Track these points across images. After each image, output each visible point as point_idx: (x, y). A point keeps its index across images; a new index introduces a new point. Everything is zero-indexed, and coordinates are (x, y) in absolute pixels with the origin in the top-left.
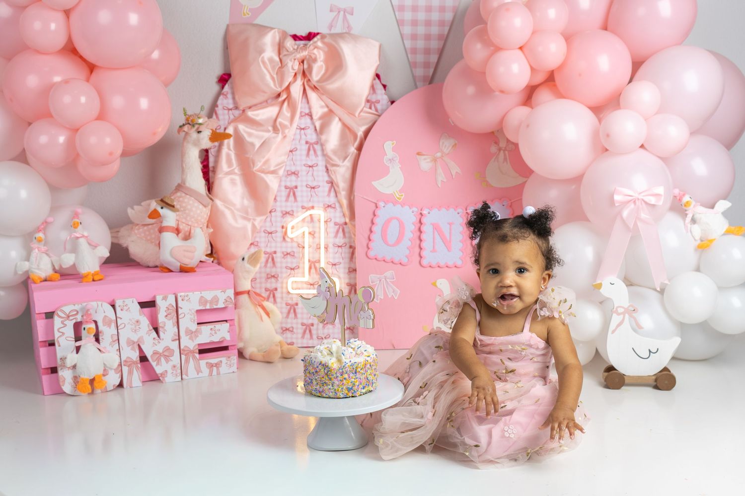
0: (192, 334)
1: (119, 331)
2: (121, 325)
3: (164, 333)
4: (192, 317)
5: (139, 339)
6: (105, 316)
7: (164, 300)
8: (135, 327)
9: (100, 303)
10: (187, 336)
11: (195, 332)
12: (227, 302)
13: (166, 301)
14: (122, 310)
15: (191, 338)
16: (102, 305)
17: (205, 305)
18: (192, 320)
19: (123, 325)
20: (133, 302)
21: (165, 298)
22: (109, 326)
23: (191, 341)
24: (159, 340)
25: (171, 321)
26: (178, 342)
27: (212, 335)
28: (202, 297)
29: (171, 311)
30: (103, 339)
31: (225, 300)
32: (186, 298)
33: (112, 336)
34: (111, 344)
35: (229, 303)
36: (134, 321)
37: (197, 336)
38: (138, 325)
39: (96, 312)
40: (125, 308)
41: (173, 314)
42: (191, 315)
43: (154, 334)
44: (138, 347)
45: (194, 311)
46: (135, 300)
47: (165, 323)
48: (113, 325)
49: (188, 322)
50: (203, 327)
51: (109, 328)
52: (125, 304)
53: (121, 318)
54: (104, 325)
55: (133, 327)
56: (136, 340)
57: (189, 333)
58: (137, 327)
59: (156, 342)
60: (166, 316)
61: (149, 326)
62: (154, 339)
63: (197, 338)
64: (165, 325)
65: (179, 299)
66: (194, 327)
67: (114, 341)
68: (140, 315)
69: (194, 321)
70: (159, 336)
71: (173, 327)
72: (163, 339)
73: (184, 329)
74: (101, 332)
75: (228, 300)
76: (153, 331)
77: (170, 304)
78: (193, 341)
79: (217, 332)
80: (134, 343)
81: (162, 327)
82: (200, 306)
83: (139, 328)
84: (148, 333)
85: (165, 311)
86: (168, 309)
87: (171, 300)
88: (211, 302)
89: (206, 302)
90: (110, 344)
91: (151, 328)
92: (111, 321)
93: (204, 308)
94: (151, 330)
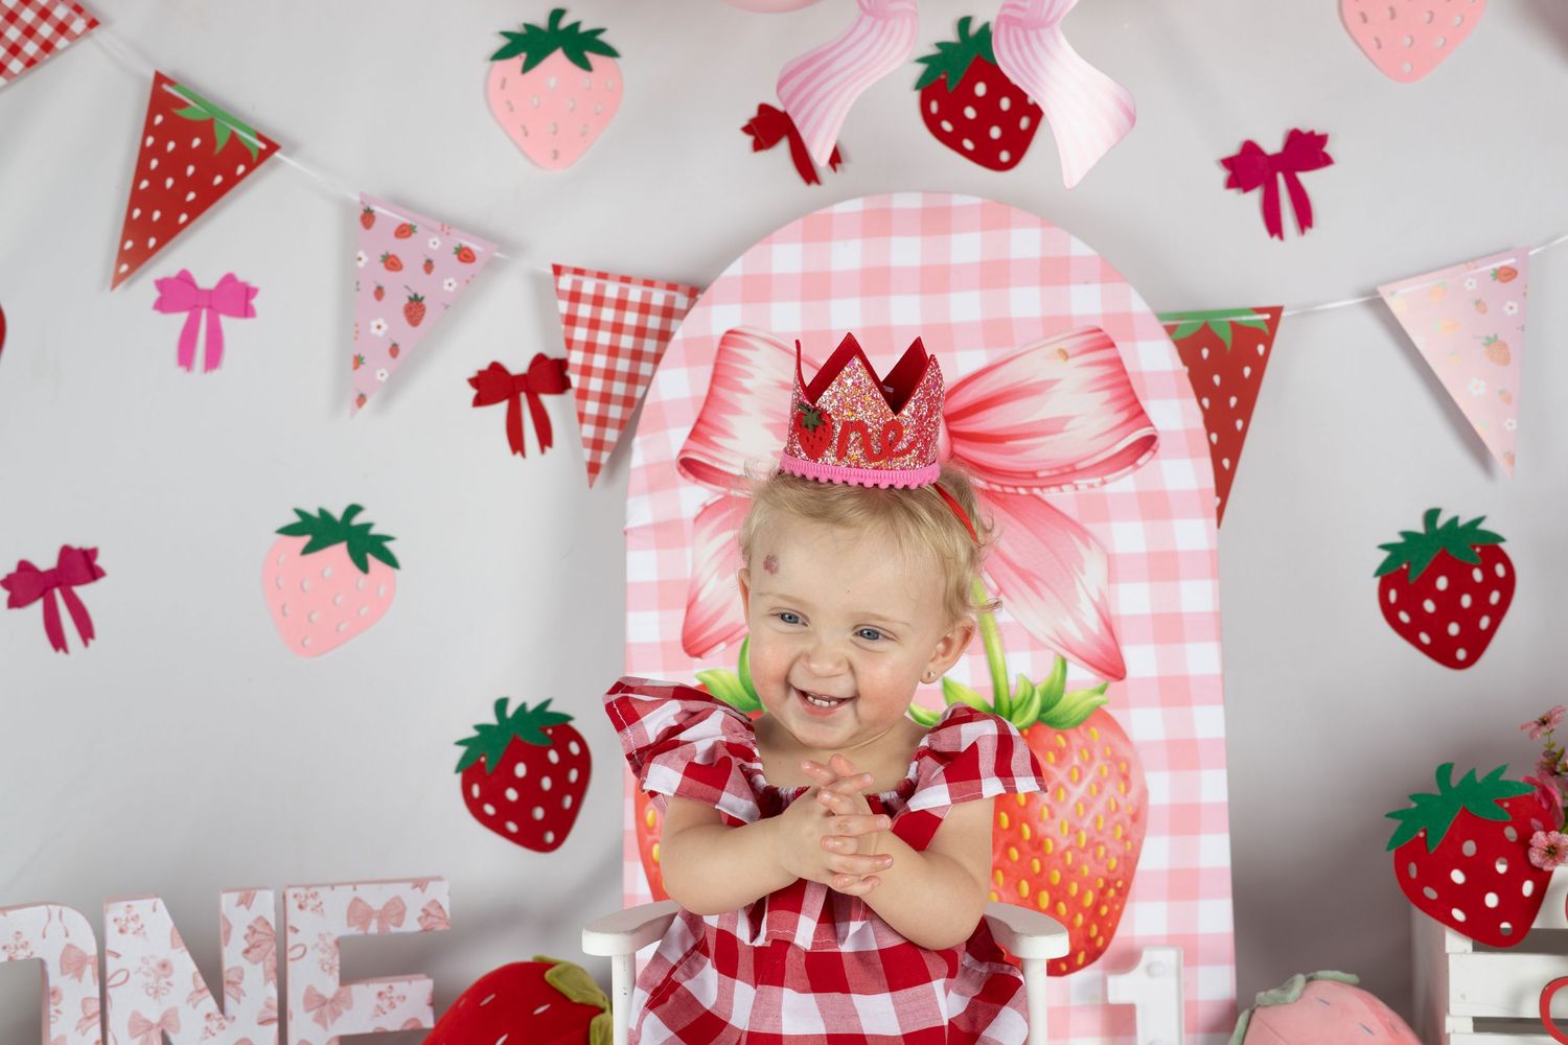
0: (323, 1007)
1: (110, 991)
2: (113, 976)
3: (239, 1001)
4: (327, 956)
5: (164, 1018)
6: (69, 946)
7: (243, 906)
8: (158, 980)
9: (55, 909)
10: (308, 1010)
11: (332, 1000)
12: (430, 919)
13: (248, 908)
14: (121, 931)
15: (320, 1019)
16: (61, 914)
17: (365, 924)
18: (326, 967)
19: (122, 976)
20: (154, 910)
21: (246, 901)
22: (78, 974)
23: (318, 1027)
24: (223, 1021)
25: (260, 965)
26: (274, 1027)
27: (380, 1010)
28: (357, 900)
29: (262, 937)
30: (57, 1011)
31: (424, 910)
32: (311, 903)
33: (85, 1002)
34: (81, 1027)
35: (436, 920)
36: (153, 964)
37: (336, 1014)
38: (166, 976)
39: (44, 936)
40: (132, 926)
41: (266, 946)
42: (323, 951)
43: (209, 1003)
44: (160, 1039)
45: (330, 941)
46: (160, 903)
47: (242, 972)
48: (89, 972)
49: (312, 973)
50: (357, 989)
51: (76, 980)
52: (133, 913)
53: (118, 956)
54: (63, 973)
55: (151, 980)
56: (155, 1018)
57: (314, 1001)
58: (163, 982)
59: (214, 1025)
60: (247, 951)
61: (195, 980)
62: (208, 1016)
63: (339, 1021)
64: (241, 978)
65: (292, 904)
66: (329, 986)
67: (89, 1018)
68: (174, 946)
69: (331, 968)
70: (222, 1009)
71: (266, 984)
72: (234, 1018)
73: (302, 991)
74: (54, 993)
75: (433, 911)
76: (207, 993)
77: (260, 919)
78: (325, 1026)
79: (398, 1003)
80: (150, 1027)
81: (234, 984)
82: (349, 925)
83: (168, 984)
84: (193, 1000)
85: (246, 937)
86: (254, 932)
87: (265, 904)
88: (383, 916)
89: (369, 914)
90: (77, 1029)
91: (202, 984)
92: (82, 960)
93: (361, 932)
94: (200, 991)
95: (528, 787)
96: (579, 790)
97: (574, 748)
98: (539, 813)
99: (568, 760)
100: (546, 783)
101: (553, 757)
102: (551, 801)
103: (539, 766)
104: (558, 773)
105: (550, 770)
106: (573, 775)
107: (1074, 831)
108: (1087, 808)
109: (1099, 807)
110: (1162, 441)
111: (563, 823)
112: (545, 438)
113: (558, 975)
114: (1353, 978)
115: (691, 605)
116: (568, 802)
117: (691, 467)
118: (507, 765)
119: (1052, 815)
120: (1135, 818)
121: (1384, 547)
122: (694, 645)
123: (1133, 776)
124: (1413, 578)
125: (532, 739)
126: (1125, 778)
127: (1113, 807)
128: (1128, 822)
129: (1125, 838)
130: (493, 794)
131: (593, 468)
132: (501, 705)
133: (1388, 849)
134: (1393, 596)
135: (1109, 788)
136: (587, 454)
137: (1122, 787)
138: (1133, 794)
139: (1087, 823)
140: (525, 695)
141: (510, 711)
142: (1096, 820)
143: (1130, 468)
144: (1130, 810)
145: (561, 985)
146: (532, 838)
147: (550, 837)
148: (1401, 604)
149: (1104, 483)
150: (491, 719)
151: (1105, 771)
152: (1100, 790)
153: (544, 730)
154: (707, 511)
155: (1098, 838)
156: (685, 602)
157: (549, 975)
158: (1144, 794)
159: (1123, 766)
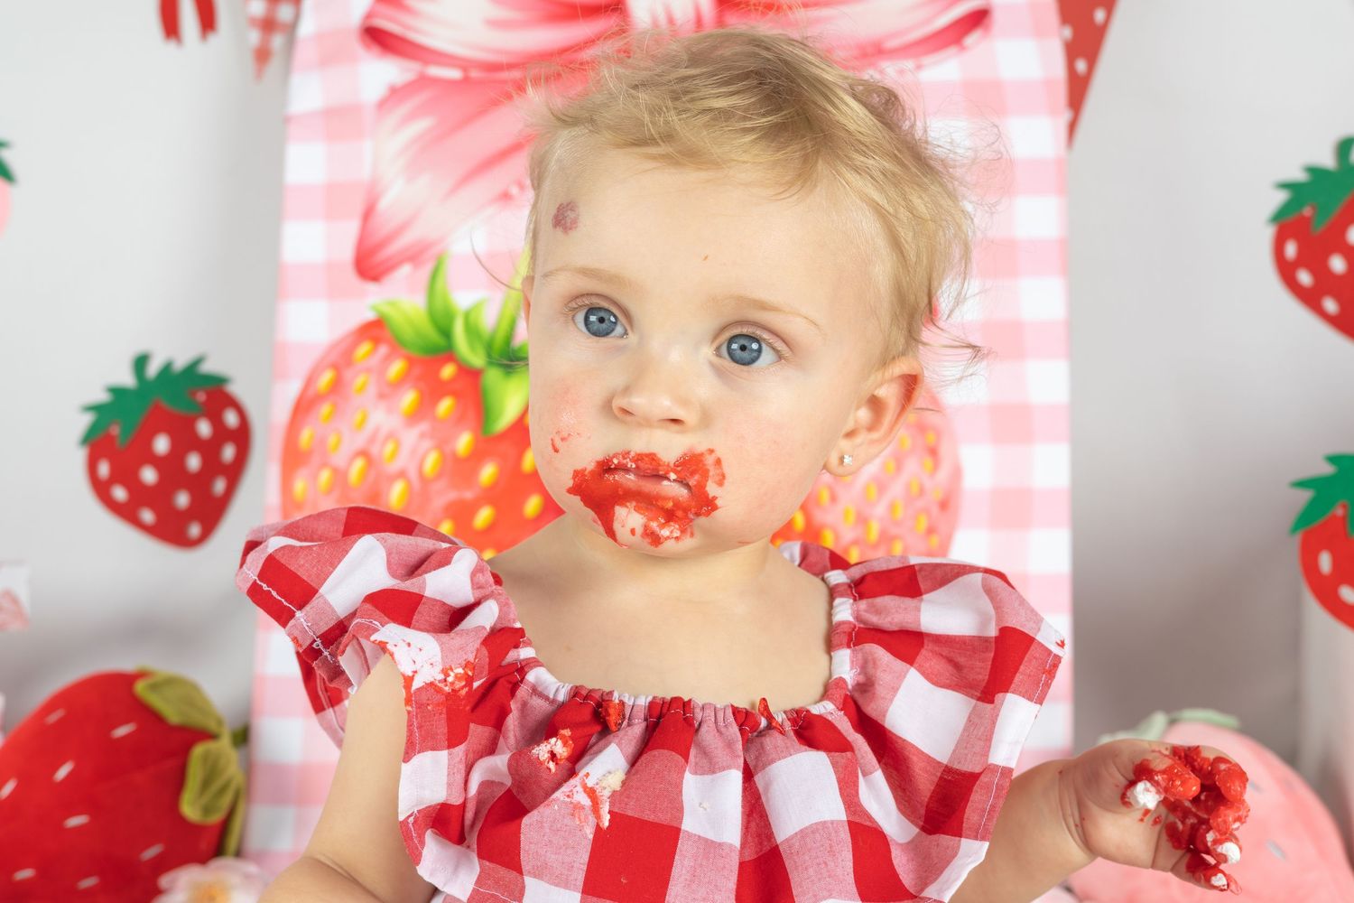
95: (171, 468)
96: (235, 472)
97: (231, 419)
98: (182, 500)
99: (222, 434)
100: (194, 462)
101: (204, 428)
102: (198, 484)
103: (185, 440)
104: (209, 450)
105: (197, 444)
106: (228, 453)
107: (862, 520)
108: (882, 487)
109: (896, 489)
110: (998, 18)
111: (210, 512)
112: (208, 21)
113: (154, 687)
114: (1231, 721)
115: (368, 214)
116: (219, 486)
117: (377, 37)
118: (144, 438)
119: (834, 499)
120: (944, 505)
121: (1285, 186)
122: (370, 265)
123: (944, 450)
124: (1319, 226)
125: (179, 407)
126: (933, 452)
127: (915, 489)
128: (935, 510)
129: (931, 531)
130: (124, 473)
131: (262, 55)
132: (141, 362)
133: (1294, 530)
134: (1291, 250)
135: (911, 466)
136: (254, 37)
137: (928, 463)
138: (943, 475)
139: (880, 510)
140: (172, 351)
141: (153, 369)
142: (891, 507)
143: (953, 50)
144: (936, 494)
145: (156, 701)
146: (172, 531)
147: (195, 530)
148: (1302, 261)
149: (919, 67)
150: (127, 379)
151: (907, 443)
152: (899, 466)
153: (193, 394)
154: (396, 94)
155: (894, 531)
156: (358, 208)
157: (140, 687)
158: (957, 473)
159: (931, 438)
